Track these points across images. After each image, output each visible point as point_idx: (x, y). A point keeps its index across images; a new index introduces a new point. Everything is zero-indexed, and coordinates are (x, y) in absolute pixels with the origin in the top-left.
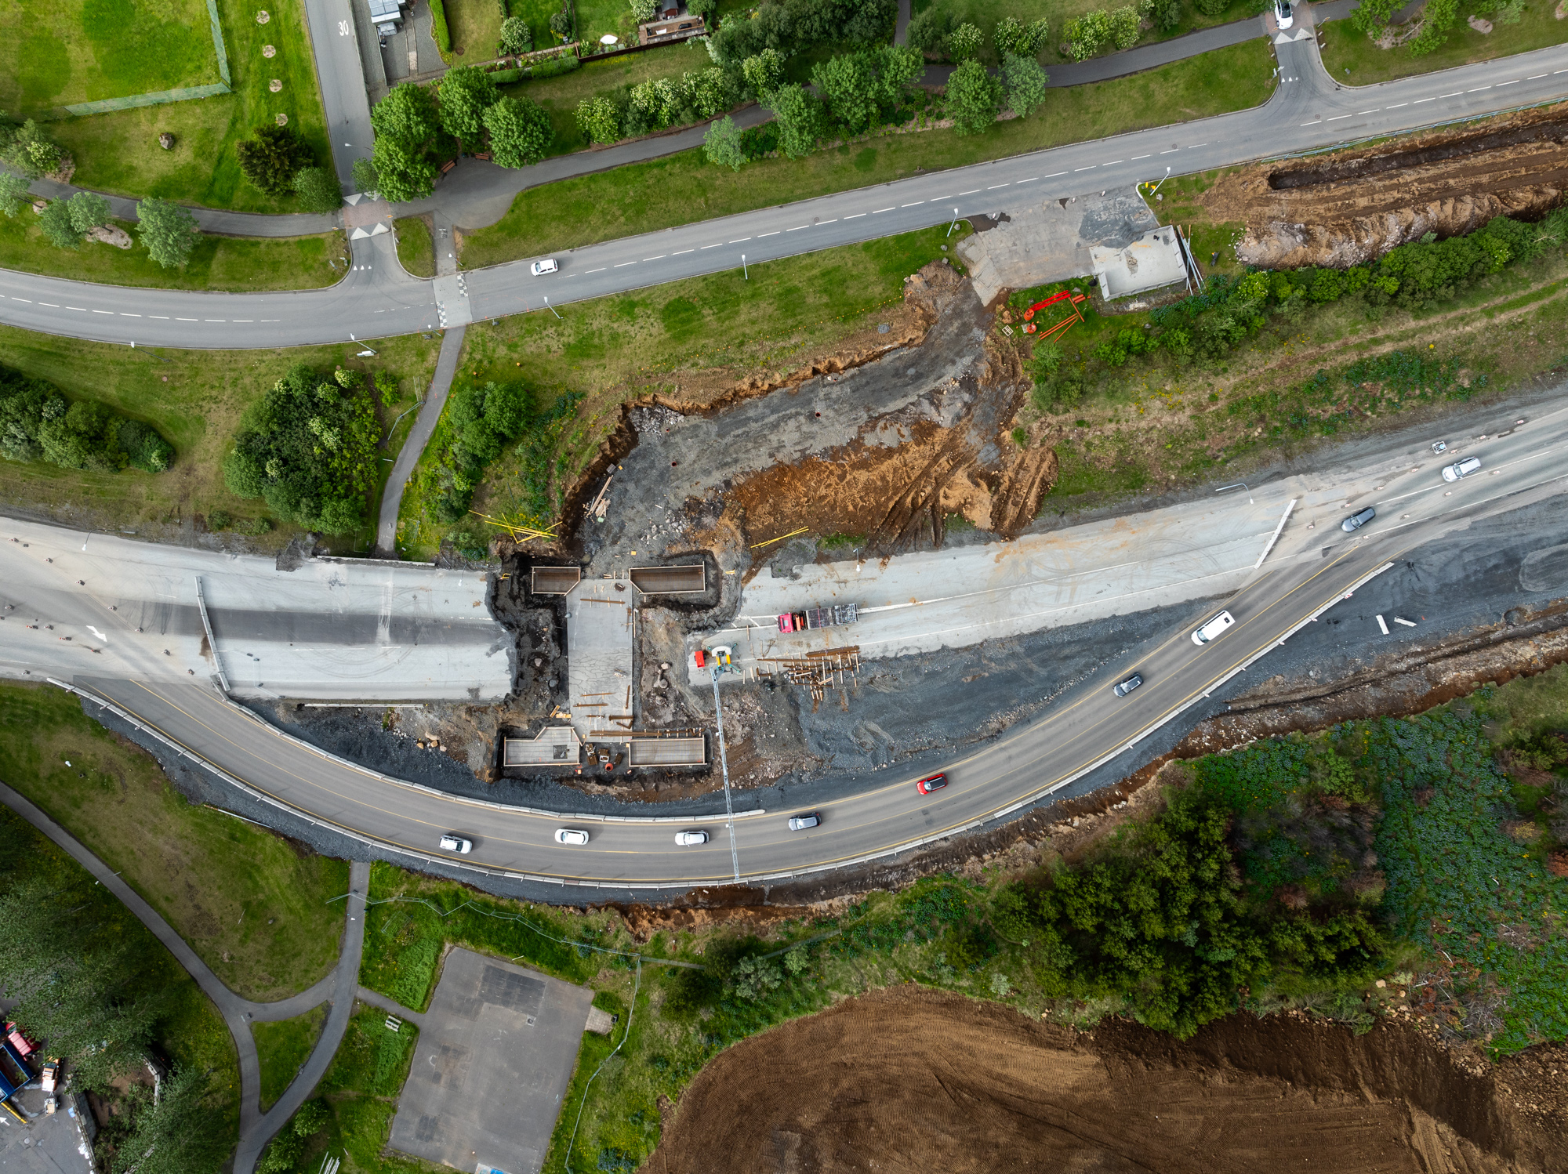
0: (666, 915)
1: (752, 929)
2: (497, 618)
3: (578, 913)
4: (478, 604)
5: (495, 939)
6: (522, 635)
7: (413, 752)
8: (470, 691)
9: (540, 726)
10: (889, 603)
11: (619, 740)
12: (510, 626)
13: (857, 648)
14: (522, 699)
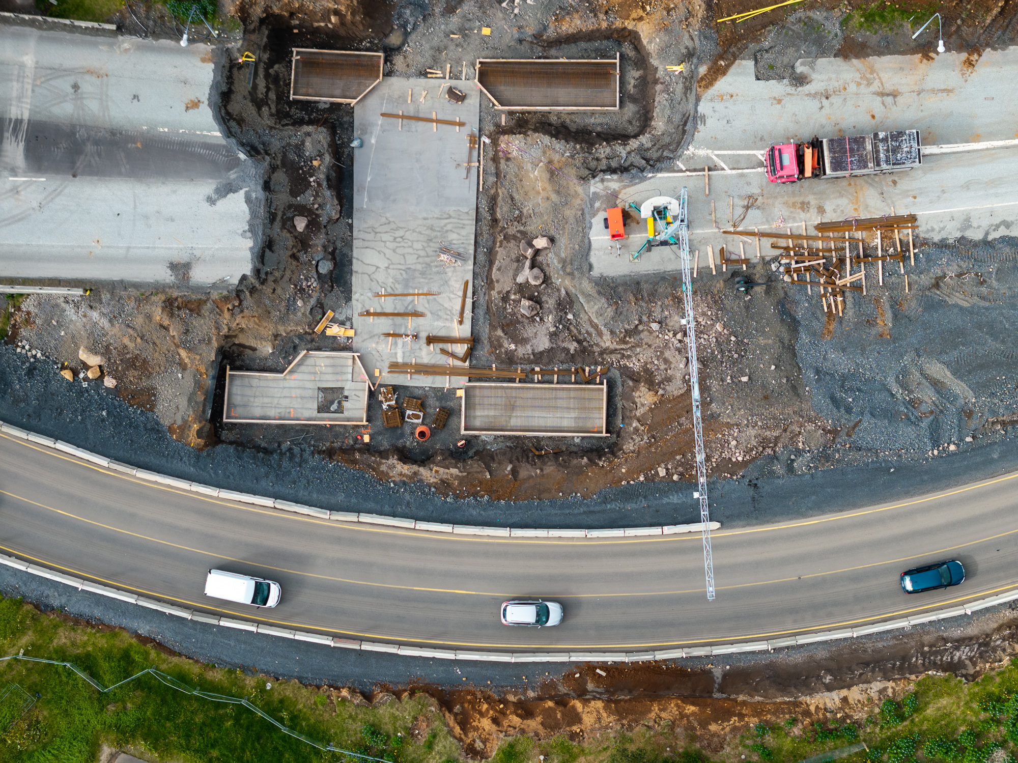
0: (526, 710)
1: (693, 738)
2: (229, 133)
3: (358, 699)
4: (195, 104)
5: (196, 742)
6: (273, 169)
7: (54, 386)
8: (173, 267)
9: (296, 350)
10: (977, 138)
11: (444, 382)
12: (253, 151)
13: (913, 218)
14: (267, 289)
